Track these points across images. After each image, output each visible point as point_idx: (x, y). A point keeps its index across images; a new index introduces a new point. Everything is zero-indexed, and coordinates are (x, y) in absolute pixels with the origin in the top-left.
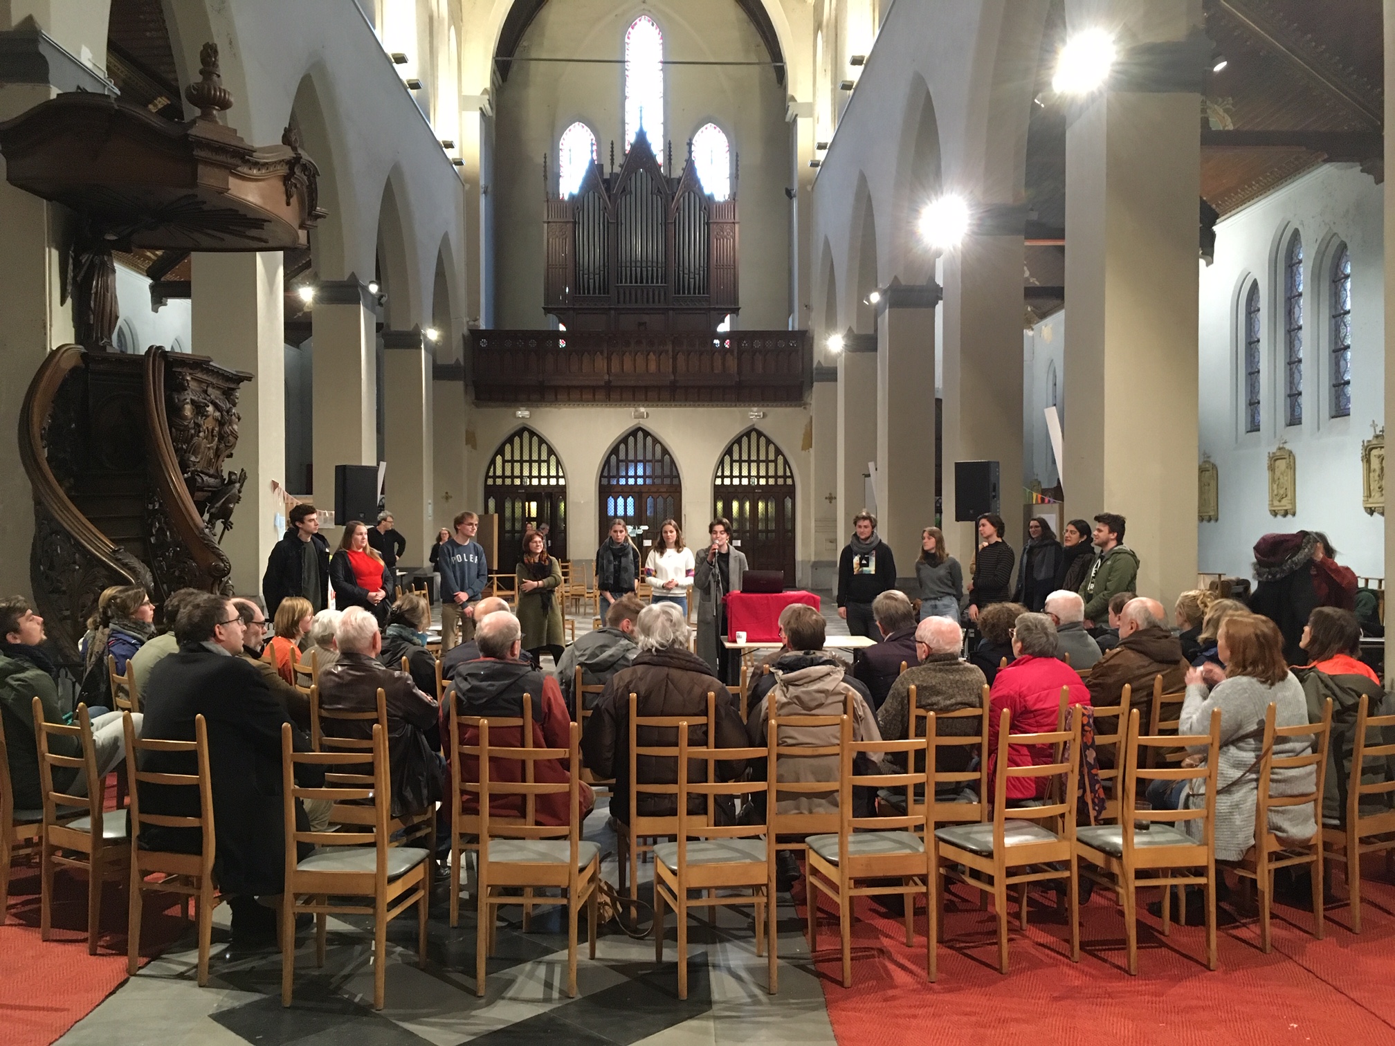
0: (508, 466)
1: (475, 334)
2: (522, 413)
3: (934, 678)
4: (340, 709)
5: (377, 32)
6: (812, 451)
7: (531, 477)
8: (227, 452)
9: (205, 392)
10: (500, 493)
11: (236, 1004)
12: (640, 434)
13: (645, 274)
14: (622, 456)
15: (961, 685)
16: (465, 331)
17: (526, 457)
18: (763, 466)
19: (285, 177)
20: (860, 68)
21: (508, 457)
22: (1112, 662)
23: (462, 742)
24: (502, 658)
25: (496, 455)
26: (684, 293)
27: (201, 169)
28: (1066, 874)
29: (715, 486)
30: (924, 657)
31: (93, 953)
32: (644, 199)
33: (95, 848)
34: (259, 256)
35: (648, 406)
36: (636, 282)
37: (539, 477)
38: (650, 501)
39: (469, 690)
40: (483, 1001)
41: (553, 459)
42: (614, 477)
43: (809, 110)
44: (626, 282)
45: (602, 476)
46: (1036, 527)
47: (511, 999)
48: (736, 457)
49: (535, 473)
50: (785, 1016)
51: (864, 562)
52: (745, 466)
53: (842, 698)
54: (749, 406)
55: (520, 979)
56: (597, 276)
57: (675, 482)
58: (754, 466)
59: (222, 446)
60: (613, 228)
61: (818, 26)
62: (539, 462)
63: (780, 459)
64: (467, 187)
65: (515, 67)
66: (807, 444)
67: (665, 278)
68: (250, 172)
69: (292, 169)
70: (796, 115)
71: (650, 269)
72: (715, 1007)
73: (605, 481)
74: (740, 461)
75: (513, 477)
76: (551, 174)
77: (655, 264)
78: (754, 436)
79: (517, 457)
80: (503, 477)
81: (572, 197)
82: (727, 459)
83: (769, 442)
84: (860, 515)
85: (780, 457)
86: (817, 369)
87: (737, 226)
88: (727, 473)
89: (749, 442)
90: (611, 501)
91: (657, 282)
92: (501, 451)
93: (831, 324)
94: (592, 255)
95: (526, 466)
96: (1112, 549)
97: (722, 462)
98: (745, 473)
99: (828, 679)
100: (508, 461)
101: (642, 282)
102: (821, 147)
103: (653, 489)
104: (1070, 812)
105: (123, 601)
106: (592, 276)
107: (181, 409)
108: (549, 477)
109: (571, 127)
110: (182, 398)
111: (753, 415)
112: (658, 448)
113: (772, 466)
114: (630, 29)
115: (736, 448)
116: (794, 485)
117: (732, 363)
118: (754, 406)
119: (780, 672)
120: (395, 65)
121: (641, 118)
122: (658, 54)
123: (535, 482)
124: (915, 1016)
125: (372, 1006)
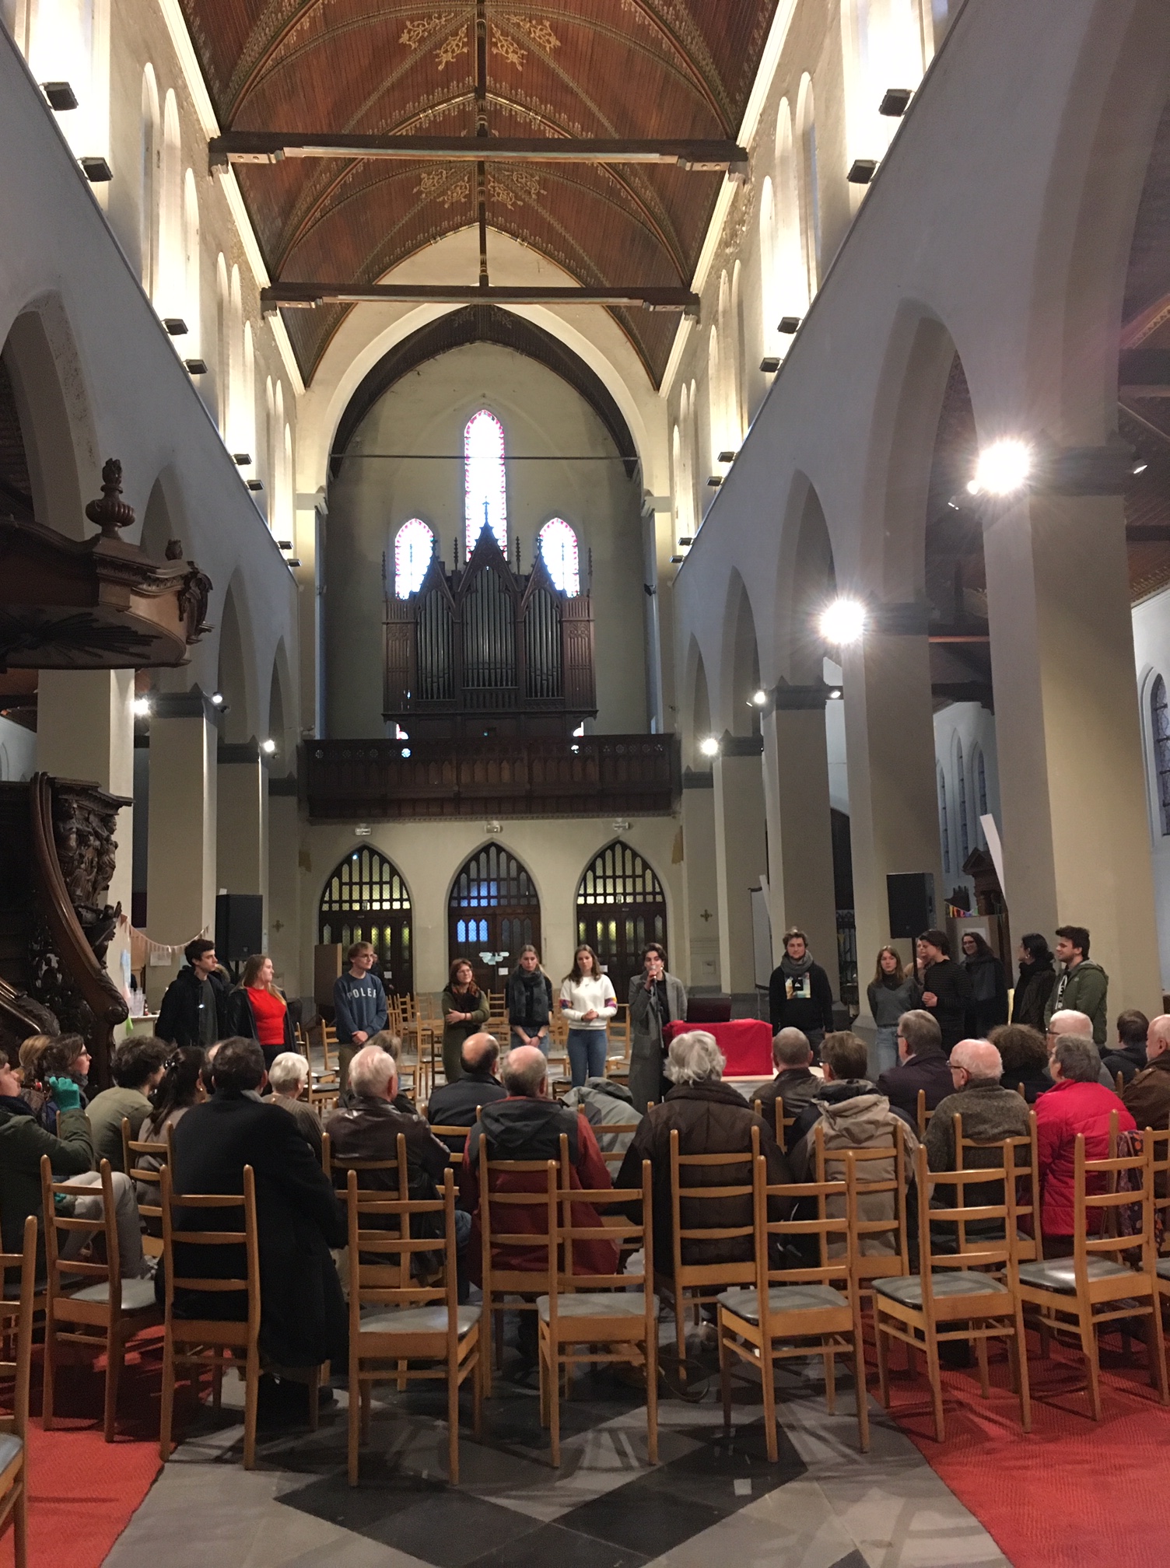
0: (346, 889)
1: (309, 745)
2: (361, 831)
3: (978, 1106)
4: (356, 1158)
5: (221, 433)
6: (684, 864)
7: (371, 901)
8: (103, 885)
9: (87, 820)
10: (337, 921)
11: (296, 1486)
12: (493, 850)
13: (493, 676)
14: (473, 874)
15: (1006, 1112)
16: (299, 740)
17: (366, 879)
18: (629, 882)
19: (179, 592)
20: (728, 466)
21: (345, 879)
22: (1146, 1083)
23: (492, 1190)
24: (532, 1095)
25: (332, 877)
26: (536, 696)
27: (103, 587)
28: (1149, 1310)
29: (579, 906)
30: (963, 1082)
31: (110, 1441)
32: (491, 596)
33: (114, 1320)
34: (112, 672)
35: (502, 819)
36: (484, 685)
37: (381, 901)
38: (506, 923)
39: (502, 1132)
40: (558, 1473)
41: (396, 880)
42: (464, 898)
43: (668, 504)
44: (473, 685)
45: (451, 898)
46: (970, 942)
47: (591, 1469)
48: (599, 872)
49: (376, 896)
50: (889, 1474)
51: (797, 985)
52: (609, 882)
53: (891, 1129)
54: (613, 816)
55: (588, 1450)
56: (441, 680)
57: (534, 902)
58: (619, 882)
59: (100, 877)
60: (457, 630)
61: (673, 420)
62: (381, 883)
63: (648, 873)
64: (301, 588)
65: (347, 463)
66: (678, 857)
67: (515, 680)
68: (150, 588)
69: (187, 588)
70: (653, 510)
71: (499, 671)
72: (810, 1468)
73: (455, 904)
74: (604, 878)
75: (351, 901)
76: (387, 572)
77: (504, 666)
78: (618, 849)
79: (356, 879)
80: (341, 902)
81: (413, 595)
82: (590, 875)
83: (635, 855)
84: (792, 933)
85: (648, 872)
86: (687, 775)
87: (592, 624)
88: (590, 890)
89: (614, 856)
90: (461, 925)
91: (507, 685)
92: (337, 873)
93: (701, 726)
94: (435, 657)
95: (366, 889)
96: (1078, 964)
97: (584, 879)
98: (610, 890)
99: (875, 1109)
100: (346, 884)
101: (490, 685)
102: (685, 542)
103: (509, 911)
104: (1148, 1242)
105: (61, 1051)
106: (435, 679)
107: (68, 838)
108: (391, 900)
109: (408, 524)
110: (68, 827)
111: (617, 826)
112: (513, 864)
113: (639, 881)
114: (469, 424)
115: (599, 863)
116: (664, 903)
117: (593, 770)
118: (618, 816)
119: (826, 1104)
120: (237, 465)
121: (486, 513)
122: (498, 448)
123: (376, 906)
124: (1026, 1468)
125: (447, 1482)
